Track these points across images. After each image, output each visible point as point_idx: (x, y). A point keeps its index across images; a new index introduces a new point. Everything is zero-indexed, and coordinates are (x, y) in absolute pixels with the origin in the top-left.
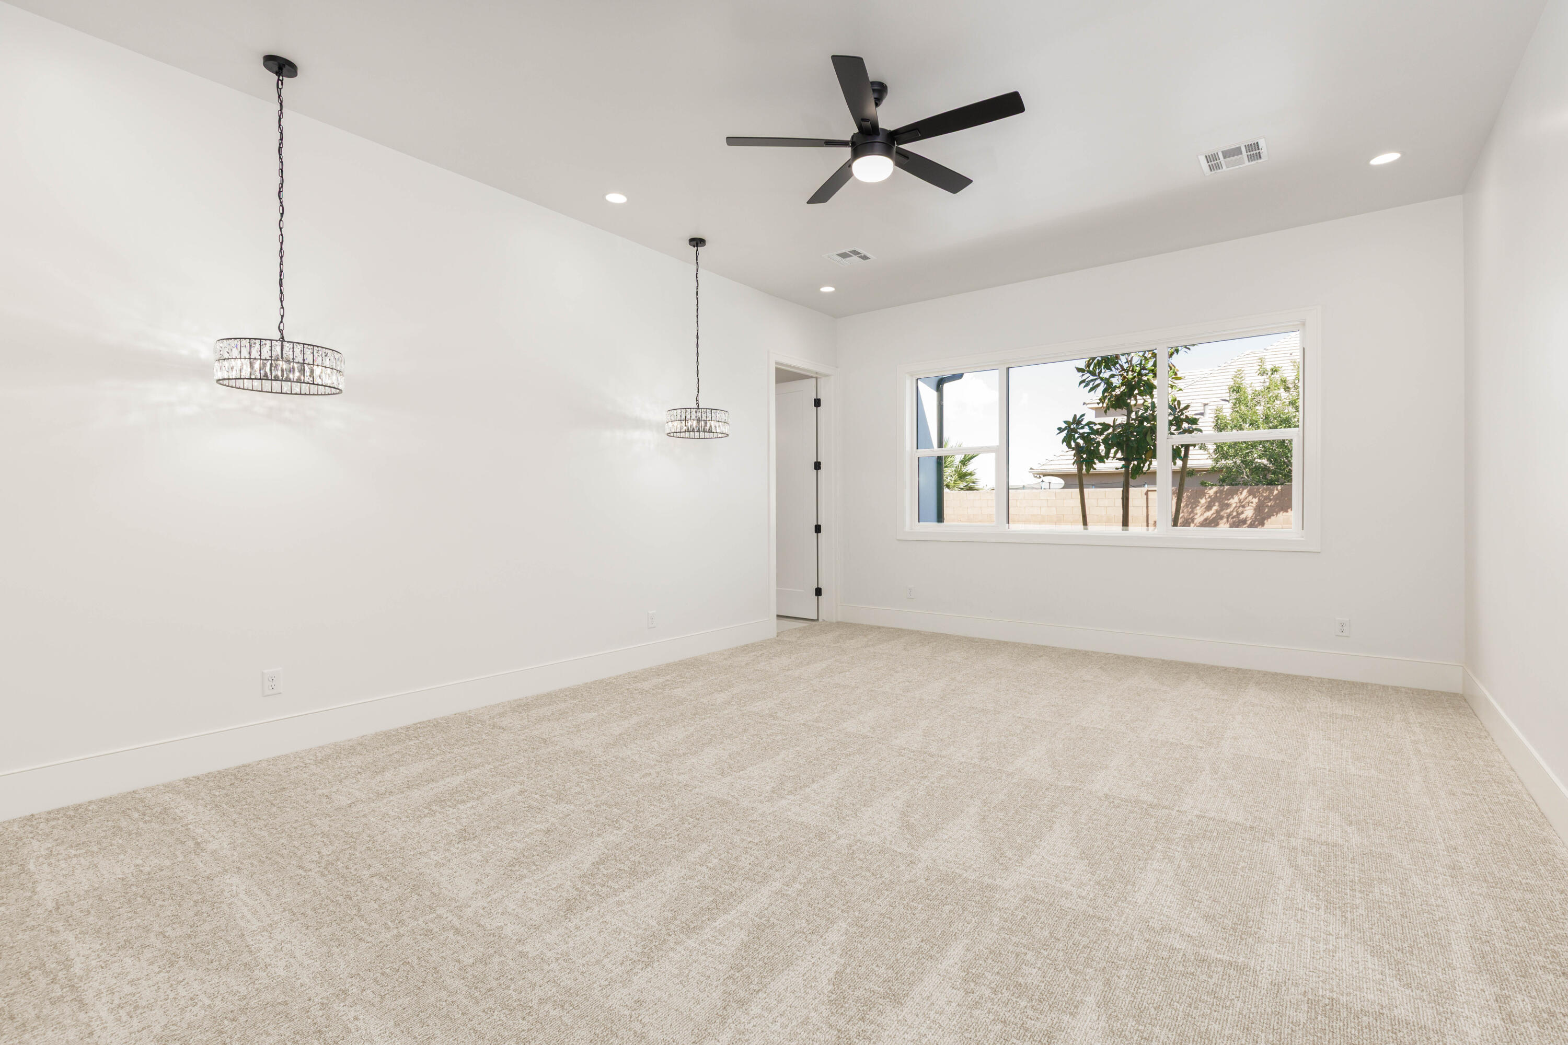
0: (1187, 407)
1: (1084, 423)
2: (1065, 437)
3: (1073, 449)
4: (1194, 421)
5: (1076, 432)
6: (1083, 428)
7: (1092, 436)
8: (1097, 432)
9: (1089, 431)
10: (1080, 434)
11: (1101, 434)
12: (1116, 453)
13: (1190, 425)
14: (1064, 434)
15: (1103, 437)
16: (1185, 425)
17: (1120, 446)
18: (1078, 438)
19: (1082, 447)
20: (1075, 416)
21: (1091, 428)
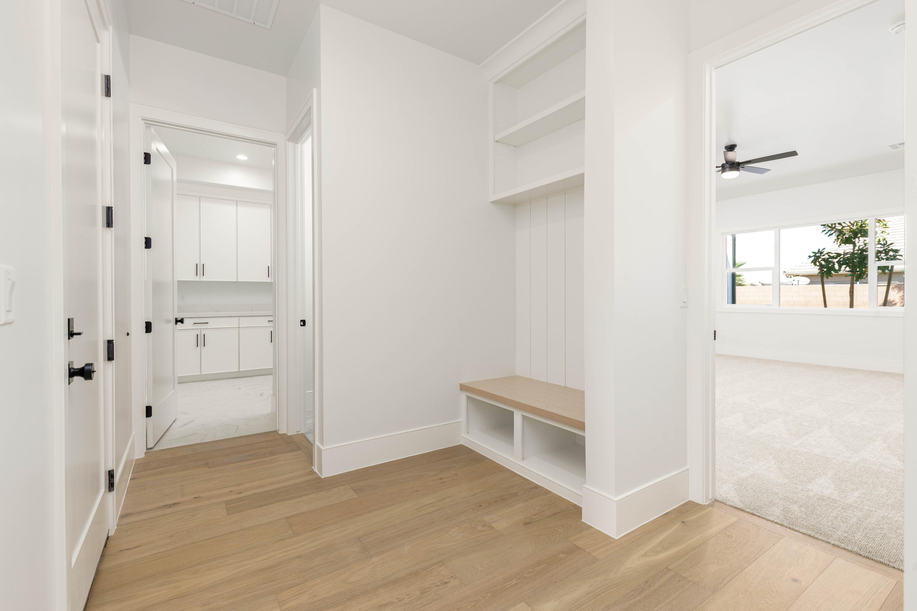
0: (892, 244)
1: (825, 253)
2: (813, 260)
3: (818, 266)
4: (896, 251)
5: (820, 258)
6: (824, 255)
7: (830, 260)
8: (833, 257)
9: (828, 257)
10: (822, 258)
11: (836, 258)
12: (846, 268)
13: (894, 253)
14: (813, 258)
15: (837, 260)
16: (891, 253)
17: (847, 265)
18: (821, 260)
19: (824, 265)
20: (819, 249)
21: (829, 256)
